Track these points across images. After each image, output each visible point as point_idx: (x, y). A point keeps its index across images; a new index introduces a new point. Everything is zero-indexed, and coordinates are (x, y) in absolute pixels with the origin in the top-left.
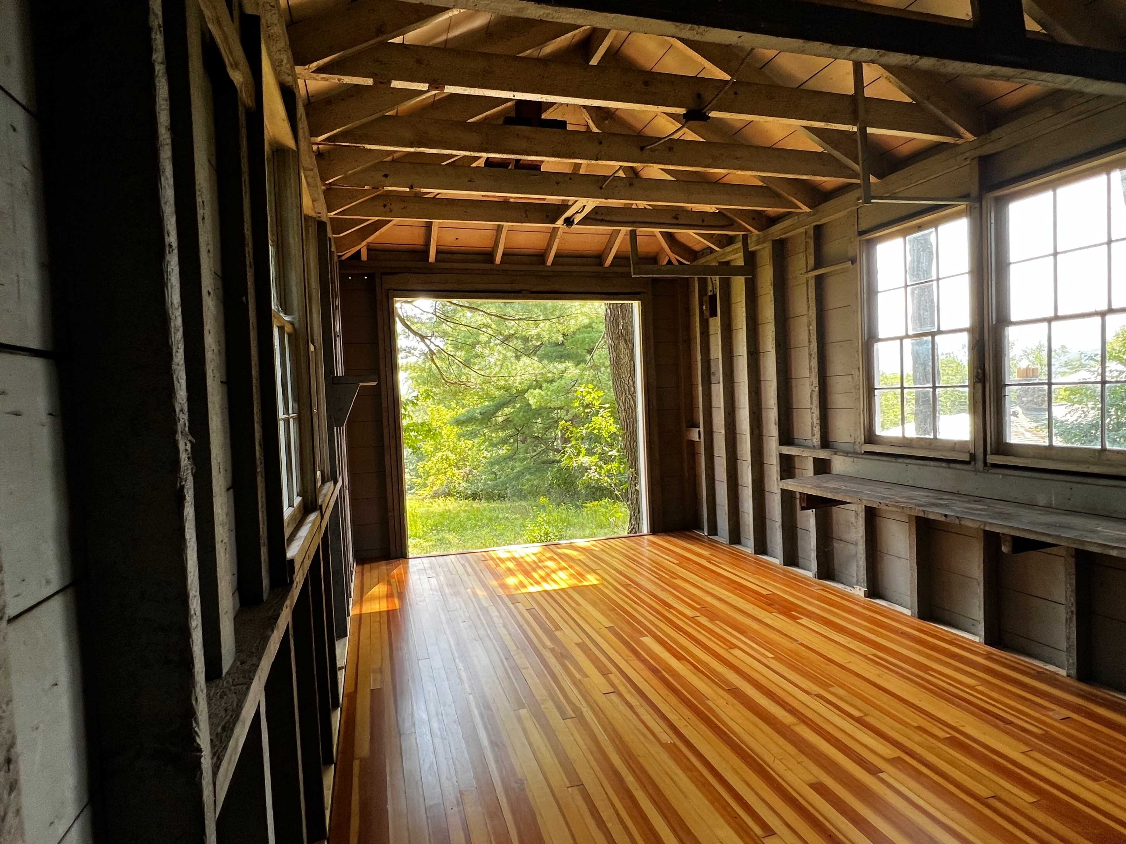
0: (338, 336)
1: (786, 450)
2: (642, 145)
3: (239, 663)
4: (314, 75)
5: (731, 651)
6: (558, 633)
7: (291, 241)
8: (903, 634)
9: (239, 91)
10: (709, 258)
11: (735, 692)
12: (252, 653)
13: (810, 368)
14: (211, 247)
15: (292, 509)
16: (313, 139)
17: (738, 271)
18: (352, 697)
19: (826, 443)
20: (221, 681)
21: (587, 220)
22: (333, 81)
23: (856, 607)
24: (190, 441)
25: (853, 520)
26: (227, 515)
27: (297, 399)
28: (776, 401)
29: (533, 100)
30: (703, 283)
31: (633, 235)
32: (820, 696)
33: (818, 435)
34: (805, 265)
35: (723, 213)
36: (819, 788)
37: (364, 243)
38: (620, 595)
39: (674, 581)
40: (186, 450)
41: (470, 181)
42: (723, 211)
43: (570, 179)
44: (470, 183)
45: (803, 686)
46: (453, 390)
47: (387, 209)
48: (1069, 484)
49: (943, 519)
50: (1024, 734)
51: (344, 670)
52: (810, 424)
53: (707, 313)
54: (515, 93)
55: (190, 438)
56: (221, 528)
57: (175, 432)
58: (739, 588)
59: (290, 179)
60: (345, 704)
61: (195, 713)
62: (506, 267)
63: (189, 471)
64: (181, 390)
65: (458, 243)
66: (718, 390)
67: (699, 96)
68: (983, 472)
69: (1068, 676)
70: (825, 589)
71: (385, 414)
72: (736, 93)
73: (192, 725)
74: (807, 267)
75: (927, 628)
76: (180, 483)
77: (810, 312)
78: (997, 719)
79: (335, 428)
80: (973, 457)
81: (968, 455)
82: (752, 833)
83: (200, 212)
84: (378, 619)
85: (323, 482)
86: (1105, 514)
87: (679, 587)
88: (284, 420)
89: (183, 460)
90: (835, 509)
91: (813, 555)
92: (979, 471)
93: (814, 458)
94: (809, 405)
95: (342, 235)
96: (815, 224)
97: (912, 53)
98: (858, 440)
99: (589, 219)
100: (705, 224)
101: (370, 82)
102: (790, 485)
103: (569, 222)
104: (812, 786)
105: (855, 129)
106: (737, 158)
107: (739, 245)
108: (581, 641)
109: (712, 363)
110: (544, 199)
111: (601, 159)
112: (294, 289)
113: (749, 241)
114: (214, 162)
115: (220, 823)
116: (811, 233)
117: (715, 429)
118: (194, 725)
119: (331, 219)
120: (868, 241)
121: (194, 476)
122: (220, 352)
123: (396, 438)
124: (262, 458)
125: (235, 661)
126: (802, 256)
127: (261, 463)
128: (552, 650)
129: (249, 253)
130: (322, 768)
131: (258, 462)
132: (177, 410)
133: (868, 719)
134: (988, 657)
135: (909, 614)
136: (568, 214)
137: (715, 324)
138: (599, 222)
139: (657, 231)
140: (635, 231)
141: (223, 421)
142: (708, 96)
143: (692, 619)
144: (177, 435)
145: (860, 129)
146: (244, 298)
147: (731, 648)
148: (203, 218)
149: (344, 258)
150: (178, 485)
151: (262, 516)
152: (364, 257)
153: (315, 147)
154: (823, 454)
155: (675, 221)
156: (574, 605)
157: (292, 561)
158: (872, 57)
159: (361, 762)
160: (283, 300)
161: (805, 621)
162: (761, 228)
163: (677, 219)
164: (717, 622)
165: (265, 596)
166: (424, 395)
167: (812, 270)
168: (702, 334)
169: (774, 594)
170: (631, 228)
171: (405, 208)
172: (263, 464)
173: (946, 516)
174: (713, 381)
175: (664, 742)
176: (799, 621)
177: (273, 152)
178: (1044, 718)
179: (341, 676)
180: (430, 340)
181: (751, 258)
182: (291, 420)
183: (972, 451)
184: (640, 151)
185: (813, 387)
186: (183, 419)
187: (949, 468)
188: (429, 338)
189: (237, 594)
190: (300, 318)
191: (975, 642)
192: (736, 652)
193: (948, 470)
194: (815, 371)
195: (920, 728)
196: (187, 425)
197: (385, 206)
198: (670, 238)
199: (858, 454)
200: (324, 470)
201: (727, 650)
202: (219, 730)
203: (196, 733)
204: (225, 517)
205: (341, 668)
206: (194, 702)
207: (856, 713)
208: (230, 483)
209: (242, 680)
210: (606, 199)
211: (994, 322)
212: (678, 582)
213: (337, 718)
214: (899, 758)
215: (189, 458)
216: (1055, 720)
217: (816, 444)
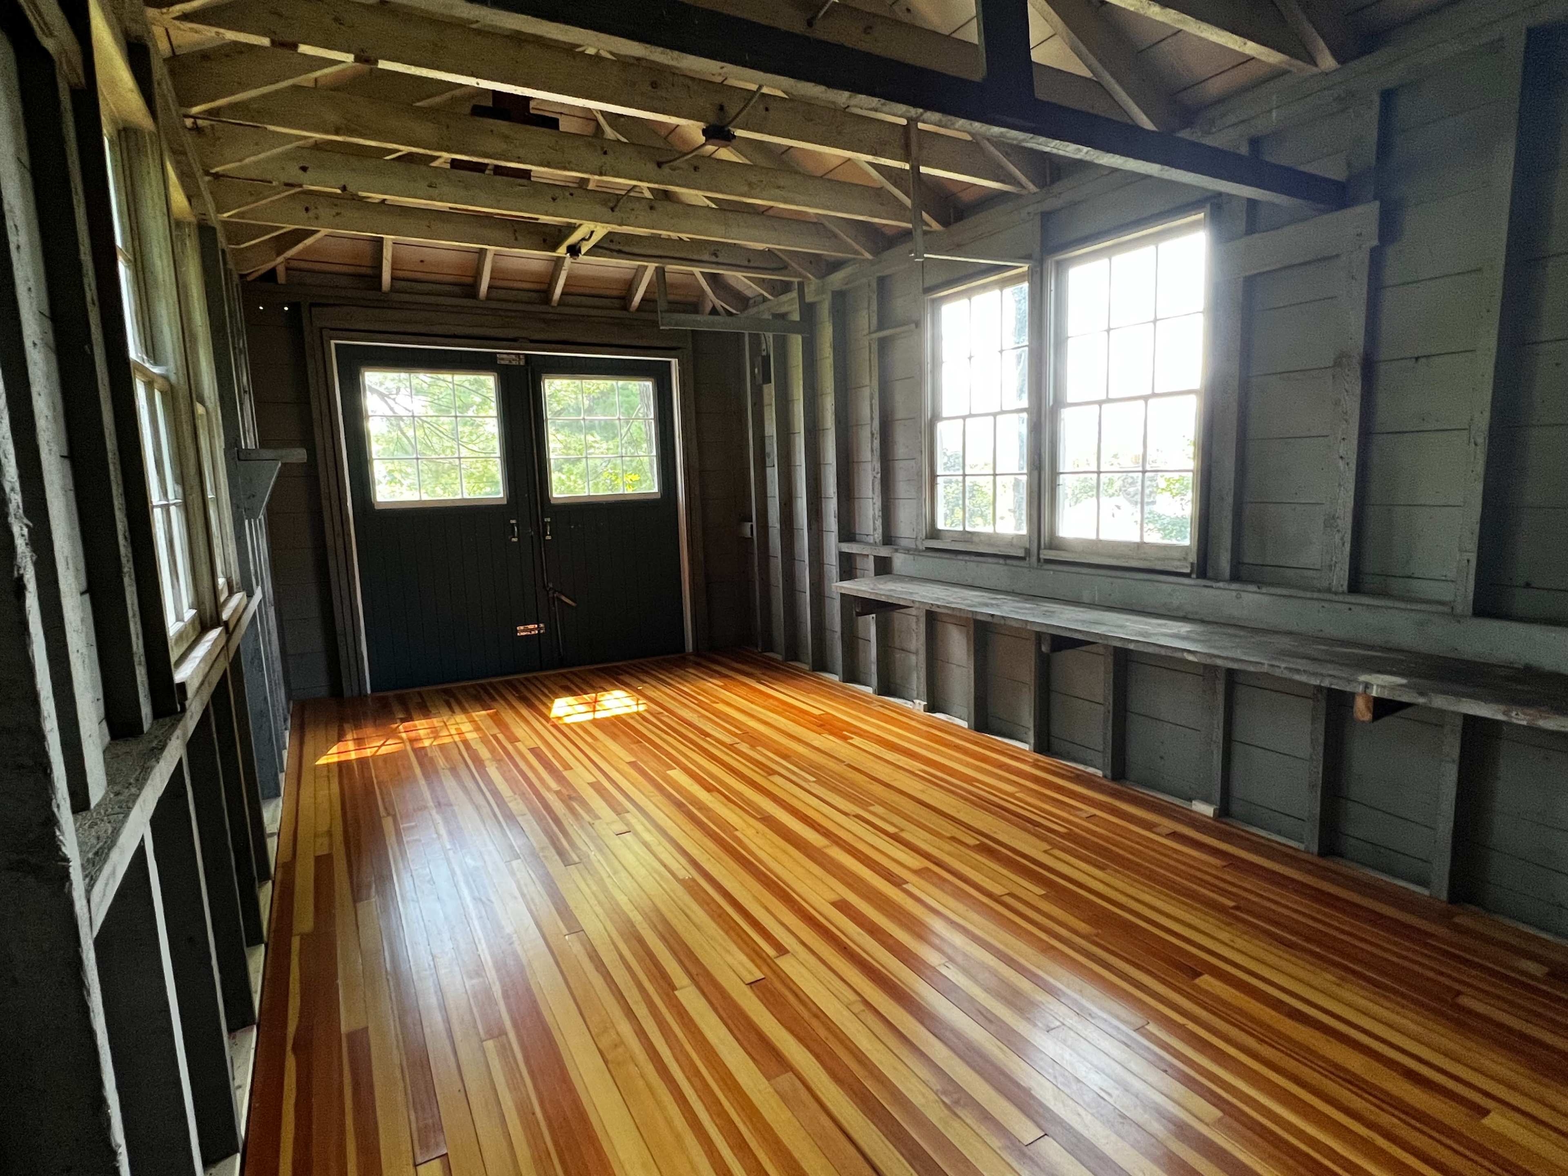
0: (245, 392)
1: (847, 548)
2: (661, 160)
3: (112, 796)
4: (177, 23)
5: (770, 778)
6: (566, 774)
7: (158, 263)
8: (957, 748)
9: (58, 63)
10: (762, 307)
11: (768, 820)
12: (130, 784)
13: (872, 451)
14: (31, 283)
15: (181, 624)
16: (184, 110)
17: (795, 328)
18: (288, 867)
19: (888, 539)
20: (89, 814)
21: (598, 249)
22: (209, 34)
23: (913, 723)
24: (27, 526)
25: (914, 626)
26: (82, 620)
27: (181, 479)
28: (836, 490)
29: (504, 91)
30: (756, 340)
31: (662, 272)
32: (857, 816)
33: (880, 530)
34: (867, 326)
35: (773, 253)
36: (842, 906)
37: (280, 259)
38: (650, 727)
39: (715, 705)
40: (23, 535)
41: (430, 186)
42: (773, 251)
43: (571, 194)
44: (430, 189)
45: (842, 807)
46: (433, 469)
47: (311, 214)
48: (1110, 580)
49: (989, 619)
50: (1049, 834)
51: (276, 837)
52: (871, 517)
53: (759, 379)
54: (479, 80)
55: (26, 521)
56: (75, 635)
57: (6, 515)
58: (788, 709)
59: (149, 173)
60: (279, 877)
61: (58, 822)
62: (494, 305)
63: (29, 559)
64: (10, 466)
65: (423, 267)
66: (773, 474)
67: (721, 108)
68: (1037, 569)
69: (1105, 776)
70: (884, 705)
71: (325, 503)
72: (767, 109)
73: (55, 833)
74: (869, 328)
75: (981, 739)
76: (18, 570)
77: (873, 382)
78: (1029, 822)
79: (246, 522)
80: (1028, 551)
81: (1023, 550)
82: (764, 954)
83: (12, 239)
84: (325, 773)
85: (231, 593)
86: (1140, 609)
87: (721, 712)
88: (161, 506)
89: (19, 546)
90: (896, 615)
91: (874, 668)
92: (1033, 568)
93: (875, 556)
94: (870, 494)
95: (243, 246)
96: (879, 274)
97: (915, 105)
98: (920, 536)
99: (603, 248)
100: (752, 264)
101: (265, 41)
102: (850, 587)
103: (574, 250)
104: (834, 904)
105: (907, 167)
106: (779, 187)
107: (794, 294)
108: (595, 780)
109: (767, 441)
110: (537, 219)
111: (605, 175)
112: (166, 329)
113: (806, 290)
114: (25, 158)
115: (99, 943)
116: (874, 285)
117: (770, 524)
118: (58, 833)
119: (225, 223)
120: (933, 301)
121: (36, 564)
122: (55, 418)
123: (344, 535)
124: (130, 555)
125: (107, 793)
126: (864, 313)
127: (128, 561)
128: (558, 793)
129: (89, 285)
130: (245, 949)
131: (124, 560)
132: (7, 490)
133: (905, 835)
134: (1035, 765)
135: (966, 726)
136: (573, 239)
137: (770, 391)
138: (615, 254)
139: (696, 270)
140: (664, 268)
141: (67, 505)
142: (732, 110)
143: (731, 747)
144: (9, 519)
145: (912, 167)
146: (86, 347)
147: (770, 775)
148: (18, 247)
149: (249, 279)
150: (16, 573)
151: (135, 628)
152: (282, 277)
153: (189, 122)
154: (884, 552)
155: (714, 259)
156: (589, 740)
157: (182, 686)
158: (874, 105)
159: (302, 939)
160: (149, 343)
161: (857, 740)
162: (822, 276)
163: (717, 257)
164: (759, 748)
165: (146, 727)
166: (388, 478)
167: (875, 332)
168: (754, 405)
169: (827, 713)
170: (657, 265)
171: (338, 214)
172: (131, 562)
173: (993, 615)
174: (768, 464)
175: (681, 878)
176: (850, 741)
177: (119, 132)
178: (1071, 818)
179: (272, 845)
180: (394, 399)
181: (809, 311)
182: (173, 509)
183: (1028, 546)
184: (656, 168)
185: (875, 473)
186: (16, 499)
187: (1006, 564)
188: (392, 397)
189: (104, 724)
190: (177, 369)
191: (1025, 750)
192: (776, 779)
193: (1006, 568)
194: (877, 453)
195: (953, 839)
196: (21, 506)
197: (307, 210)
198: (713, 279)
199: (920, 551)
200: (231, 577)
201: (765, 777)
202: (90, 855)
203: (61, 841)
204: (79, 623)
205: (272, 835)
206: (55, 810)
207: (891, 829)
208: (84, 585)
209: (117, 809)
210: (620, 225)
211: (1051, 403)
212: (721, 707)
213: (266, 894)
214: (927, 869)
215: (27, 544)
216: (1081, 818)
217: (877, 541)
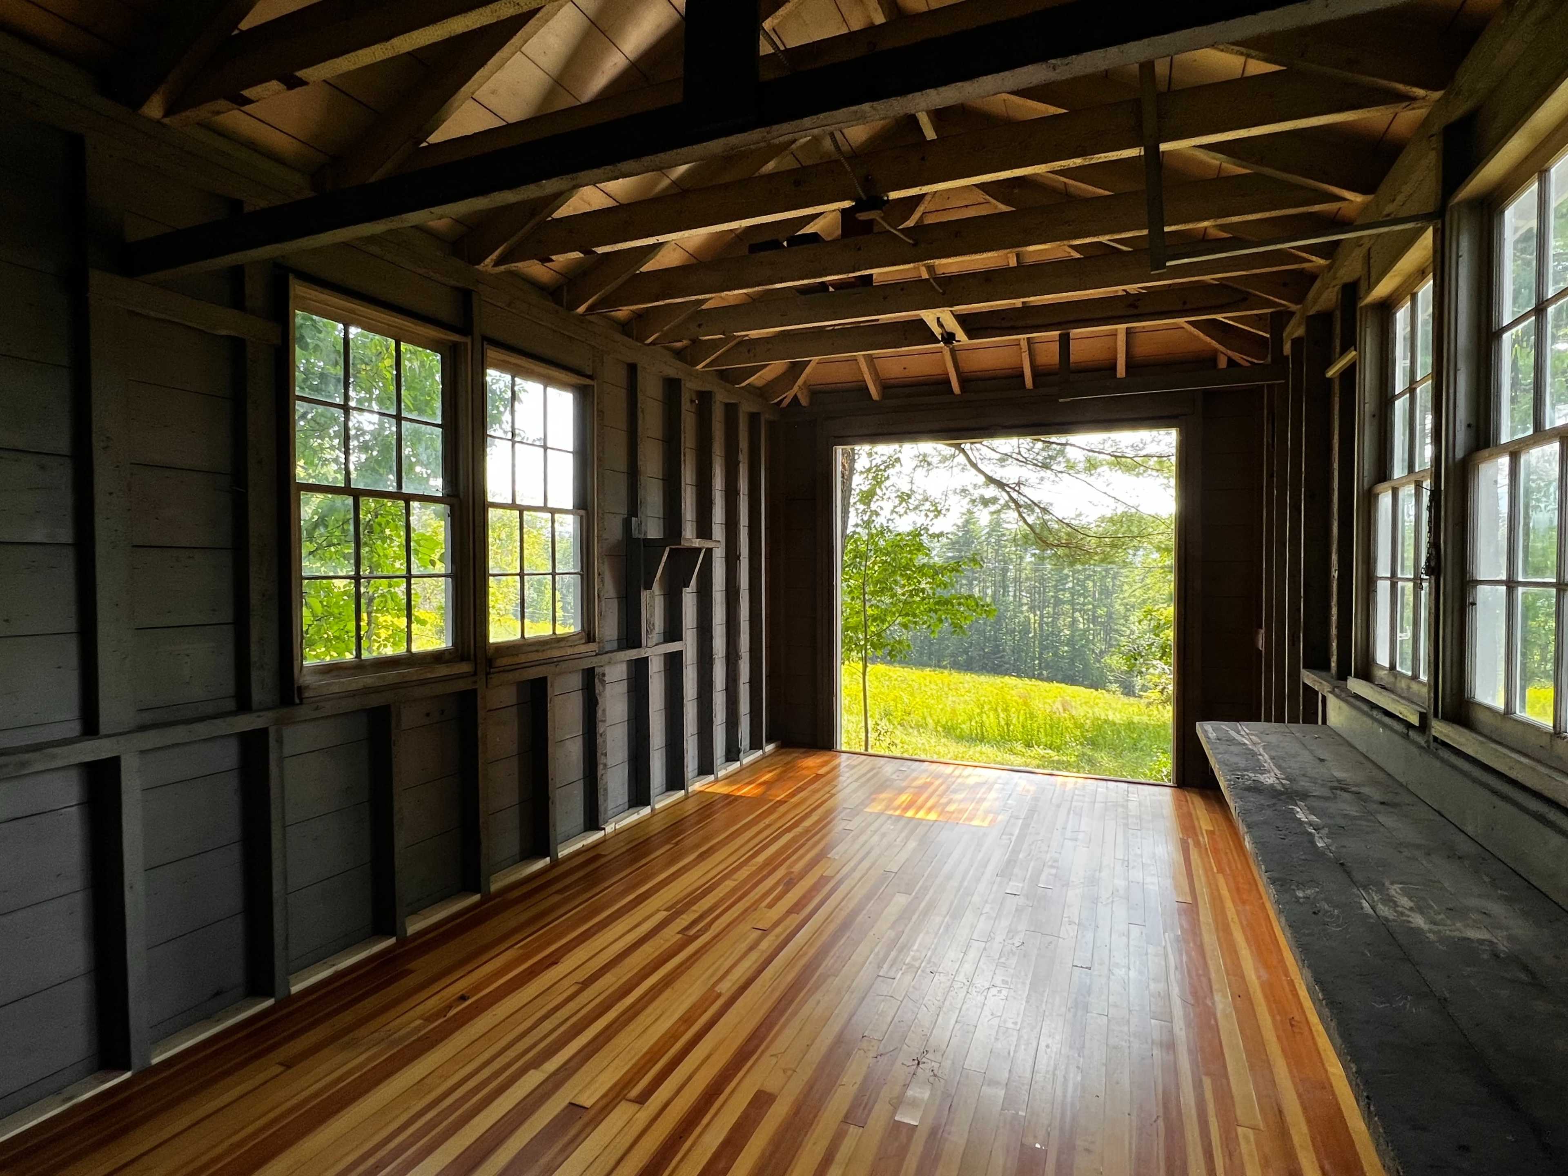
1: (1306, 677)
13: (1333, 538)
28: (1303, 593)
31: (1065, 340)
33: (1335, 657)
35: (1223, 285)
42: (1224, 282)
43: (902, 289)
65: (907, 373)
67: (869, 178)
79: (643, 592)
80: (1424, 720)
92: (1427, 750)
93: (1322, 695)
94: (1331, 602)
95: (744, 384)
96: (1340, 282)
100: (1226, 303)
105: (1143, 151)
110: (878, 320)
138: (1008, 331)
140: (1068, 334)
142: (881, 174)
145: (1148, 150)
152: (804, 402)
155: (1132, 311)
162: (1294, 298)
184: (912, 247)
187: (1406, 736)
199: (1349, 695)
217: (1333, 672)
